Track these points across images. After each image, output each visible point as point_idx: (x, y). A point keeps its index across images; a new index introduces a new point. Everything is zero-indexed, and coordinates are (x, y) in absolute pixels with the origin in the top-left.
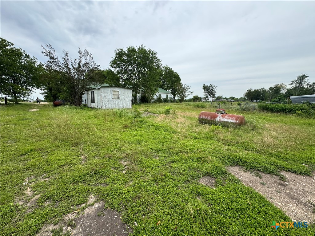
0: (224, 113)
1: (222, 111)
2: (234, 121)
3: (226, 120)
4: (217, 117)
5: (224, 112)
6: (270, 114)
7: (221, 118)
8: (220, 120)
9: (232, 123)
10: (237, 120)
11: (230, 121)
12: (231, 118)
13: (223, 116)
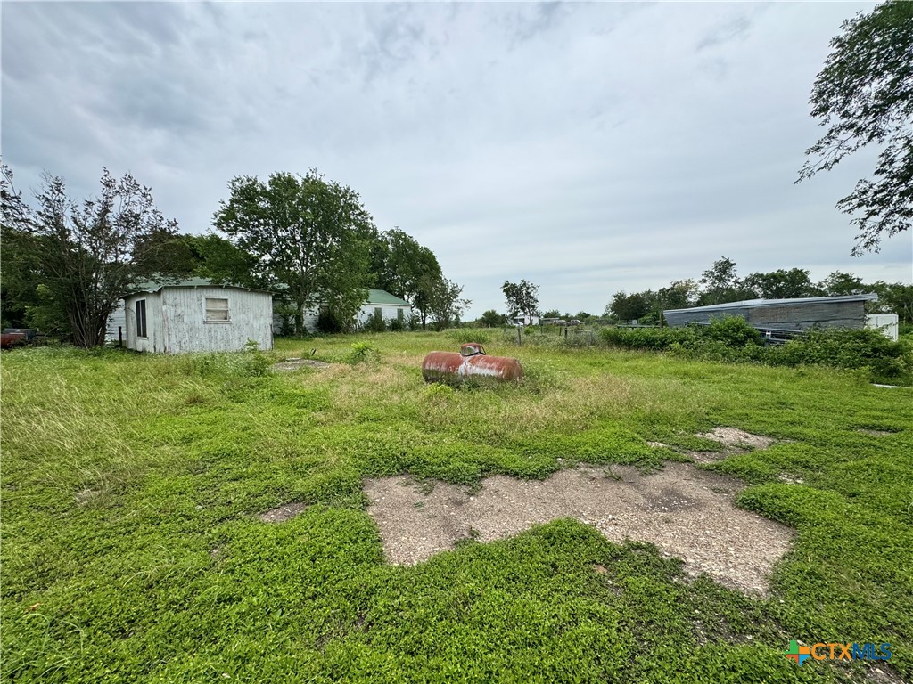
0: (476, 354)
1: (473, 348)
2: (493, 373)
3: (477, 370)
4: (461, 363)
5: (477, 351)
6: (622, 353)
7: (469, 364)
8: (466, 370)
9: (490, 377)
10: (499, 369)
11: (486, 372)
12: (488, 365)
13: (472, 362)
